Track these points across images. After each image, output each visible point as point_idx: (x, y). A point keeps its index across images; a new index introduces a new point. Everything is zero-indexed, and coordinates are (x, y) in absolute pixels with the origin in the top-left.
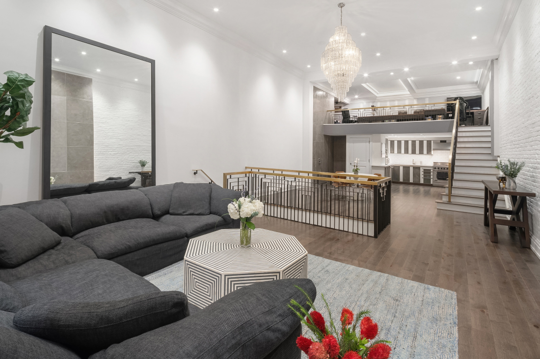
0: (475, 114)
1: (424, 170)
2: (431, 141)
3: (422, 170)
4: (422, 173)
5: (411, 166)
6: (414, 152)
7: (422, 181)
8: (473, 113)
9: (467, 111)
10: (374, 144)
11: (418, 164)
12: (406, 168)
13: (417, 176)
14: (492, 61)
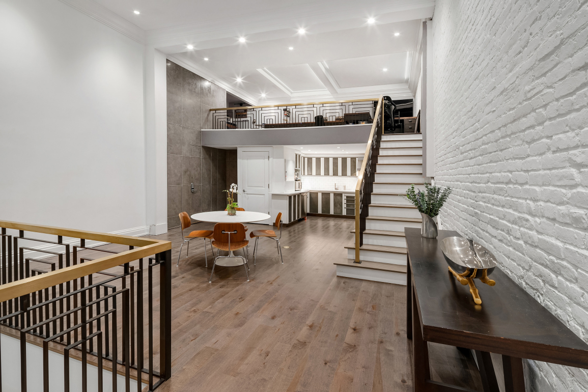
0: (405, 122)
1: (347, 197)
2: (355, 158)
3: (344, 197)
4: (344, 201)
5: (332, 192)
6: (335, 173)
7: (344, 213)
8: (403, 120)
9: (395, 118)
10: (275, 160)
11: (341, 190)
12: (326, 195)
13: (339, 206)
14: (425, 23)
